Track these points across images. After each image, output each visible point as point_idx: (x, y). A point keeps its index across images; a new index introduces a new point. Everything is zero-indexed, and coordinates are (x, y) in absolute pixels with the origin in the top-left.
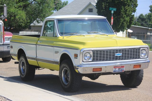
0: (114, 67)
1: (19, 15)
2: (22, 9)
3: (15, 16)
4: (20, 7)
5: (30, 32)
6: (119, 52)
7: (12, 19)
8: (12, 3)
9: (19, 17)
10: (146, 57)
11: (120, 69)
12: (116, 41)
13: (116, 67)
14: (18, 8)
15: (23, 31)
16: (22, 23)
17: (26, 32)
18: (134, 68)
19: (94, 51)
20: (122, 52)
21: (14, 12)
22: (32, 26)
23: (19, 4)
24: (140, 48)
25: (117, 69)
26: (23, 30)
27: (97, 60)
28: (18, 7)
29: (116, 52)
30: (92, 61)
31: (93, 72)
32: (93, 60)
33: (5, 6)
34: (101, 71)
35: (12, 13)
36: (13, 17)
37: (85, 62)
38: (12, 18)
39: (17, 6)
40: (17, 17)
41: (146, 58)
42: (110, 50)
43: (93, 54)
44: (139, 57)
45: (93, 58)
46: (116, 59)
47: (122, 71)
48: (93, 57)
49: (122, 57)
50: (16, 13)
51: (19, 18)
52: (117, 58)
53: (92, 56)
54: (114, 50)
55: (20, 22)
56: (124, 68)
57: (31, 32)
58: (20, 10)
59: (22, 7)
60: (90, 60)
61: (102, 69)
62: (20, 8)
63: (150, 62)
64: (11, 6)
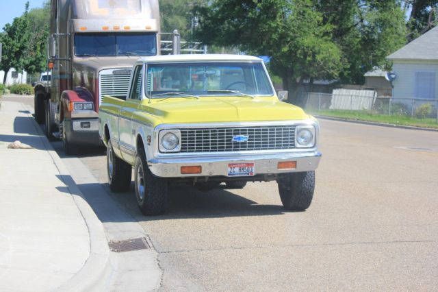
0: (230, 165)
1: (325, 52)
2: (330, 38)
3: (314, 54)
4: (326, 34)
5: (355, 91)
6: (242, 134)
7: (309, 61)
8: (308, 27)
9: (324, 55)
10: (311, 145)
11: (243, 169)
12: (237, 110)
13: (233, 164)
14: (322, 37)
15: (341, 88)
16: (332, 71)
17: (348, 90)
18: (278, 168)
19: (183, 131)
20: (249, 133)
21: (311, 46)
22: (367, 77)
23: (323, 29)
24: (295, 126)
25: (236, 170)
26: (342, 85)
27: (191, 150)
28: (322, 35)
29: (235, 134)
30: (181, 152)
31: (182, 173)
32: (182, 148)
33: (176, 35)
34: (200, 172)
35: (308, 47)
36: (309, 56)
37: (163, 153)
38: (309, 59)
39: (321, 32)
40: (318, 57)
41: (311, 148)
42: (221, 130)
43: (182, 135)
44: (294, 145)
45: (182, 145)
46: (235, 147)
47: (248, 174)
48: (182, 142)
49: (249, 143)
50: (317, 49)
51: (325, 58)
52: (237, 146)
53: (180, 140)
54: (229, 130)
55: (329, 69)
56: (253, 169)
57: (358, 91)
58: (326, 40)
59: (331, 35)
60: (176, 150)
61: (203, 169)
62: (326, 37)
63: (320, 155)
64: (304, 32)
